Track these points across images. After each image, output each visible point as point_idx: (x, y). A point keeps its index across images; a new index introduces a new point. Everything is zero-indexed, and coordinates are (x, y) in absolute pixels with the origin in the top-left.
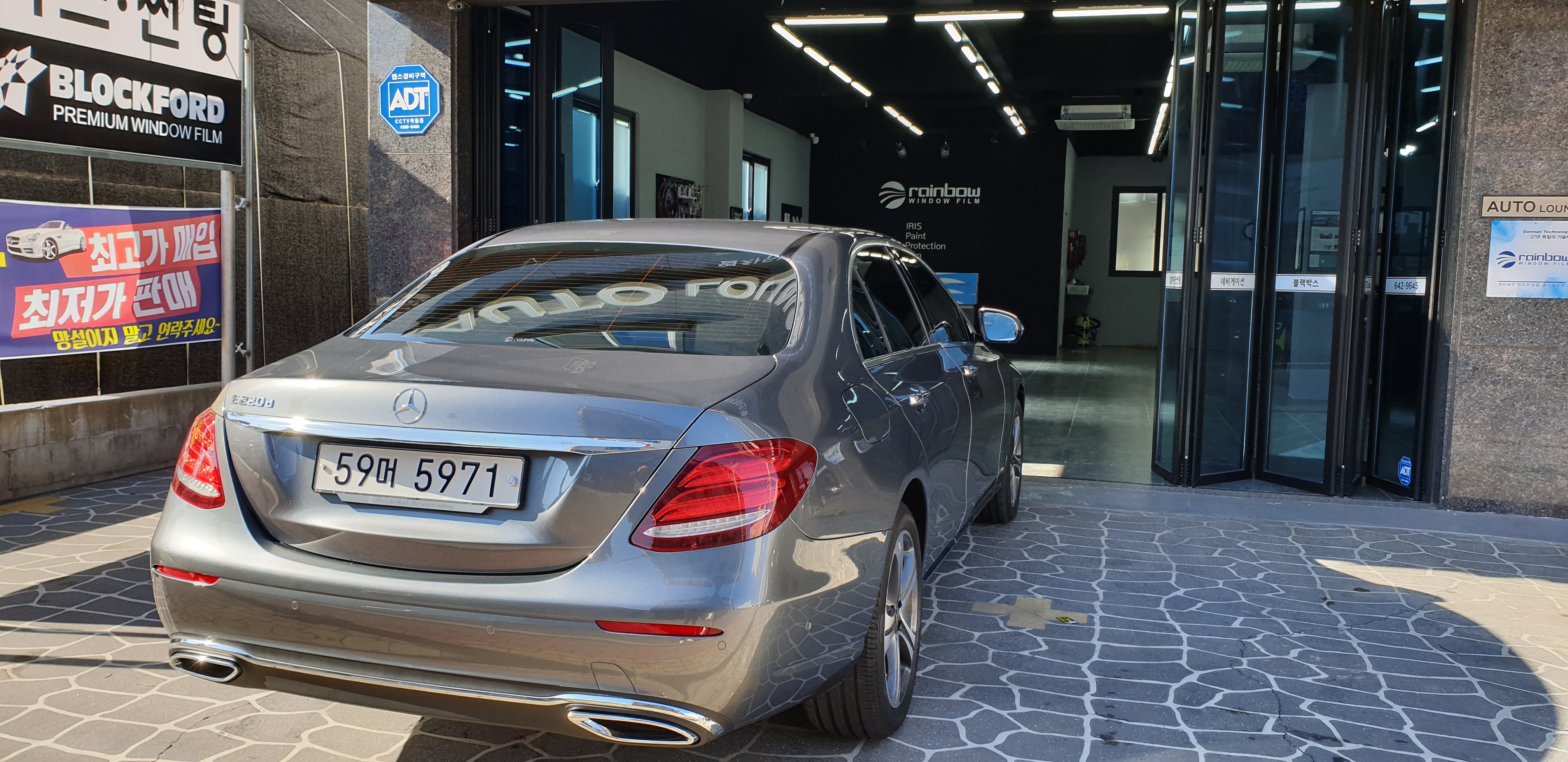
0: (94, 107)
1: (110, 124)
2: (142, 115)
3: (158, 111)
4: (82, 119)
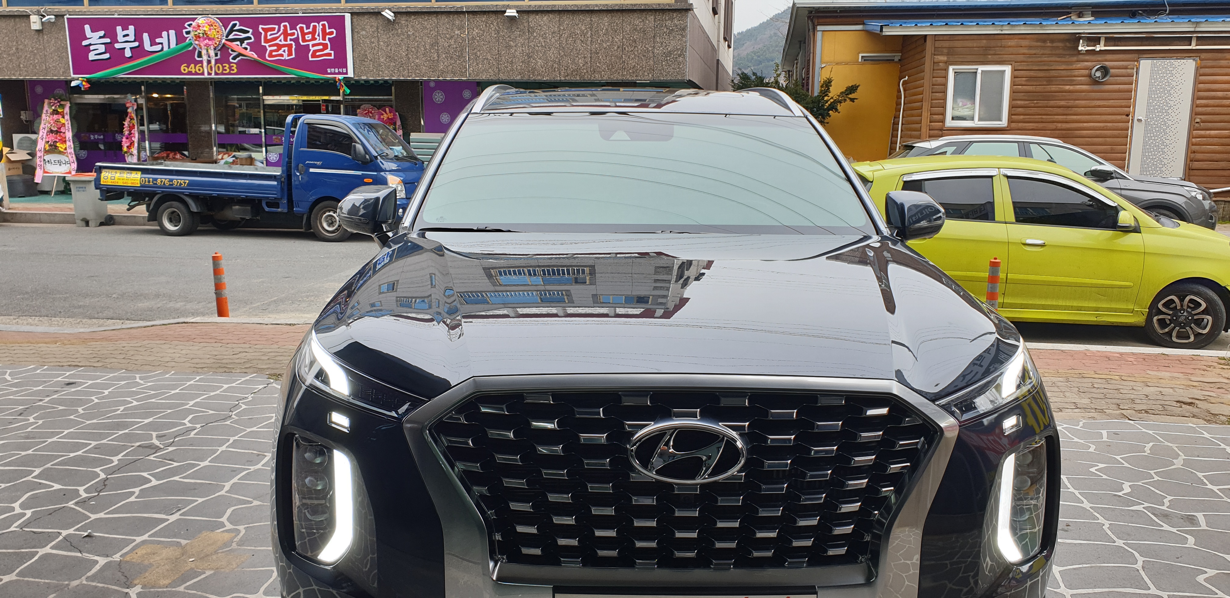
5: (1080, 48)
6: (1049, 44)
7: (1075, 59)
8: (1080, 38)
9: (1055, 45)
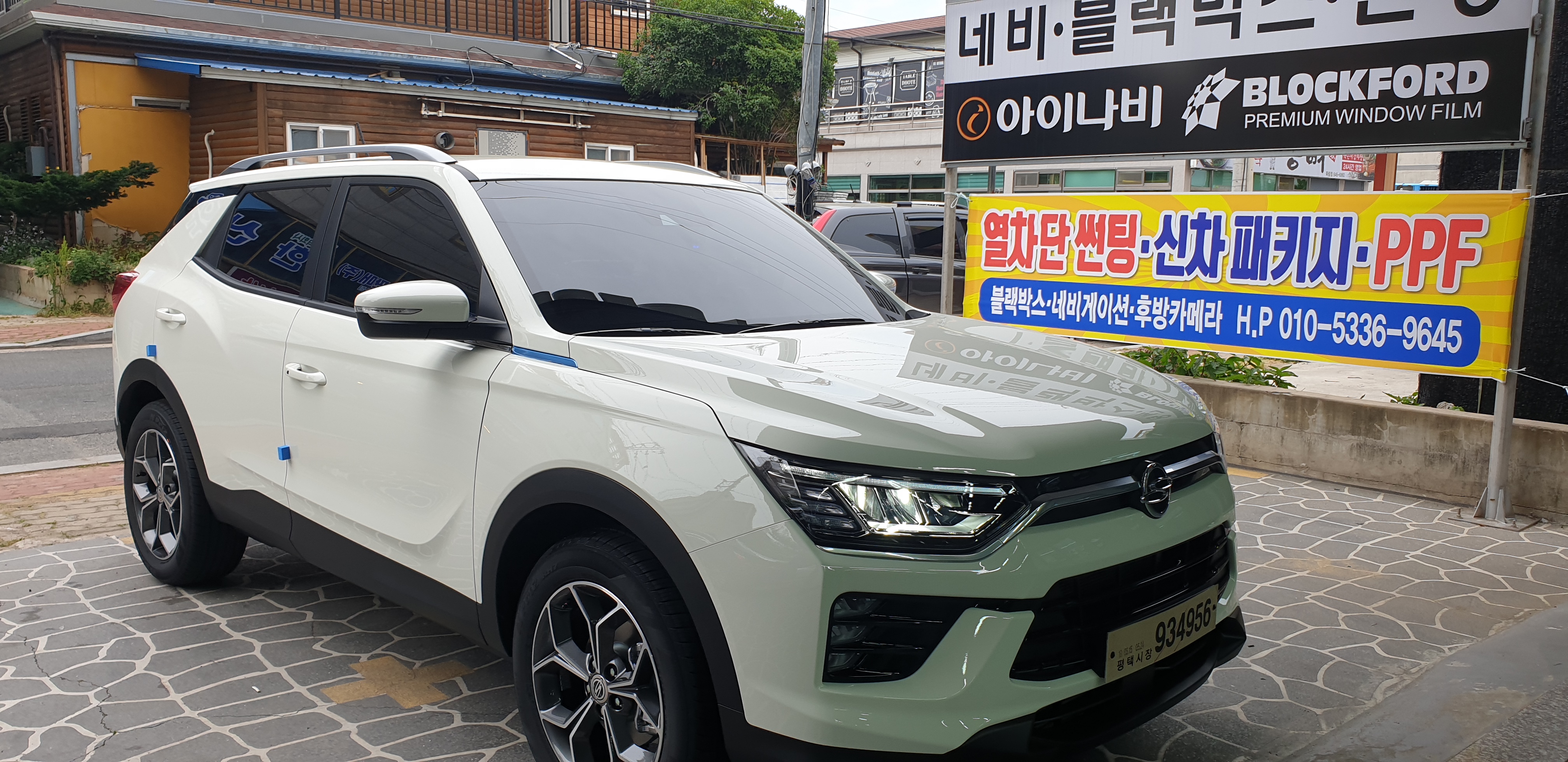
0: (1289, 108)
1: (1307, 121)
2: (1351, 104)
3: (1373, 95)
4: (1274, 123)
5: (423, 112)
6: (391, 106)
7: (418, 123)
8: (421, 102)
9: (397, 107)
